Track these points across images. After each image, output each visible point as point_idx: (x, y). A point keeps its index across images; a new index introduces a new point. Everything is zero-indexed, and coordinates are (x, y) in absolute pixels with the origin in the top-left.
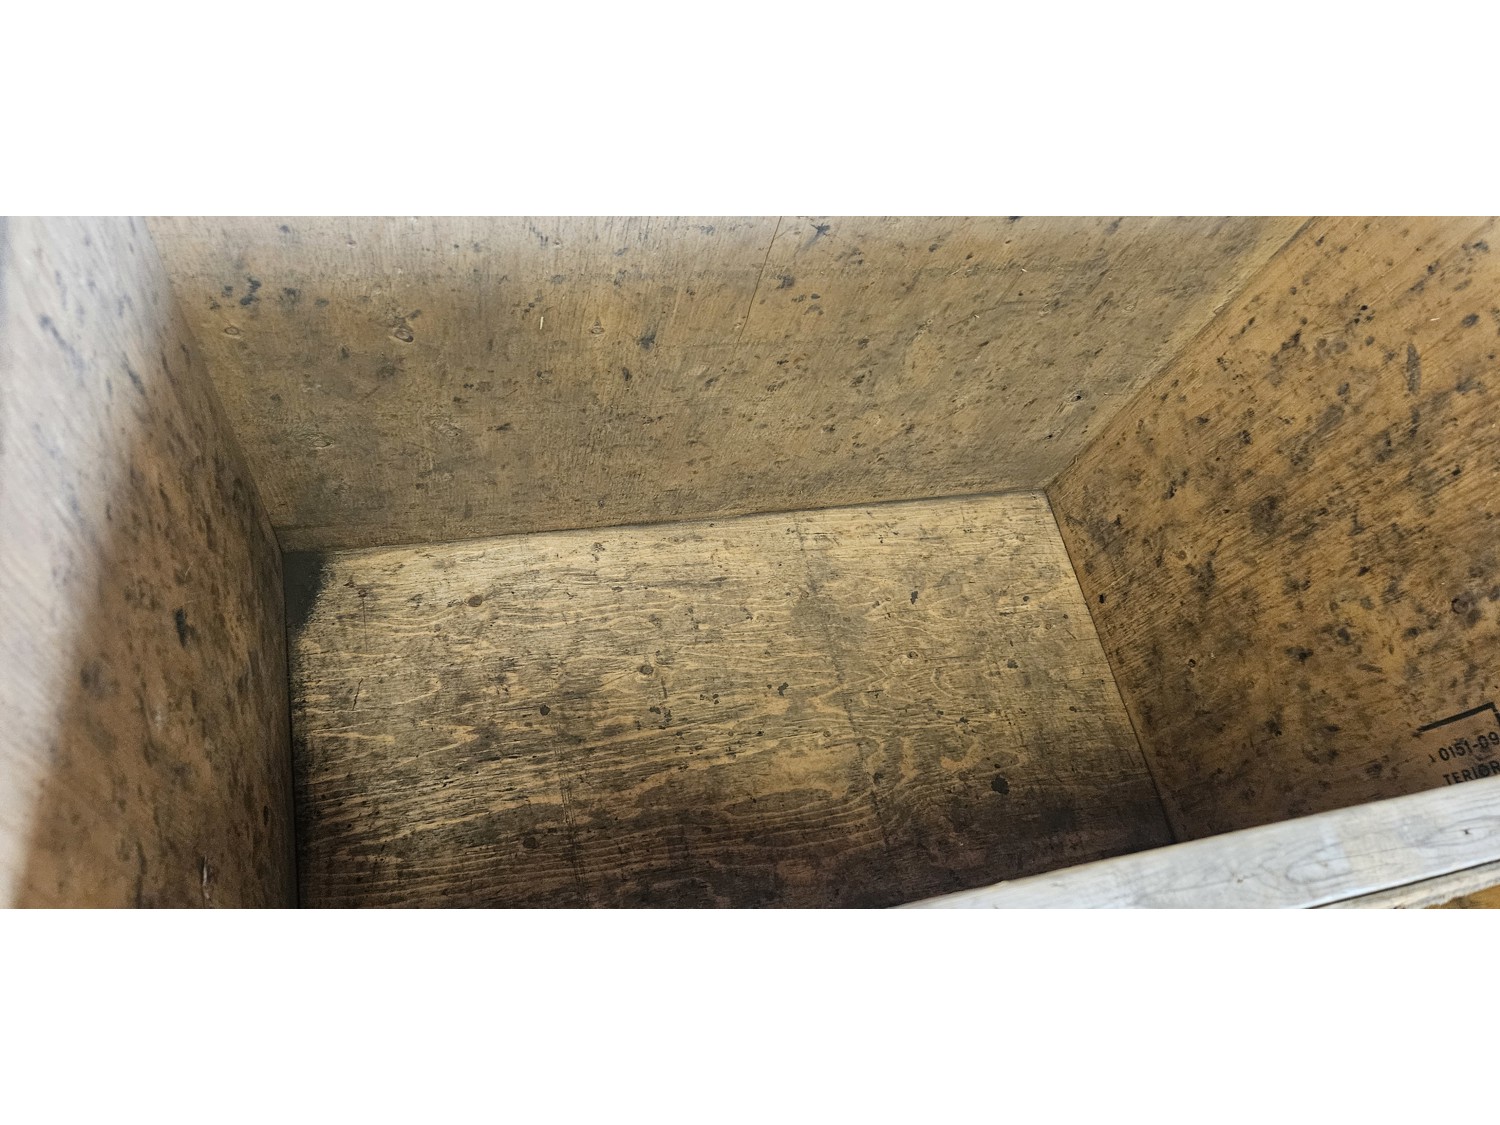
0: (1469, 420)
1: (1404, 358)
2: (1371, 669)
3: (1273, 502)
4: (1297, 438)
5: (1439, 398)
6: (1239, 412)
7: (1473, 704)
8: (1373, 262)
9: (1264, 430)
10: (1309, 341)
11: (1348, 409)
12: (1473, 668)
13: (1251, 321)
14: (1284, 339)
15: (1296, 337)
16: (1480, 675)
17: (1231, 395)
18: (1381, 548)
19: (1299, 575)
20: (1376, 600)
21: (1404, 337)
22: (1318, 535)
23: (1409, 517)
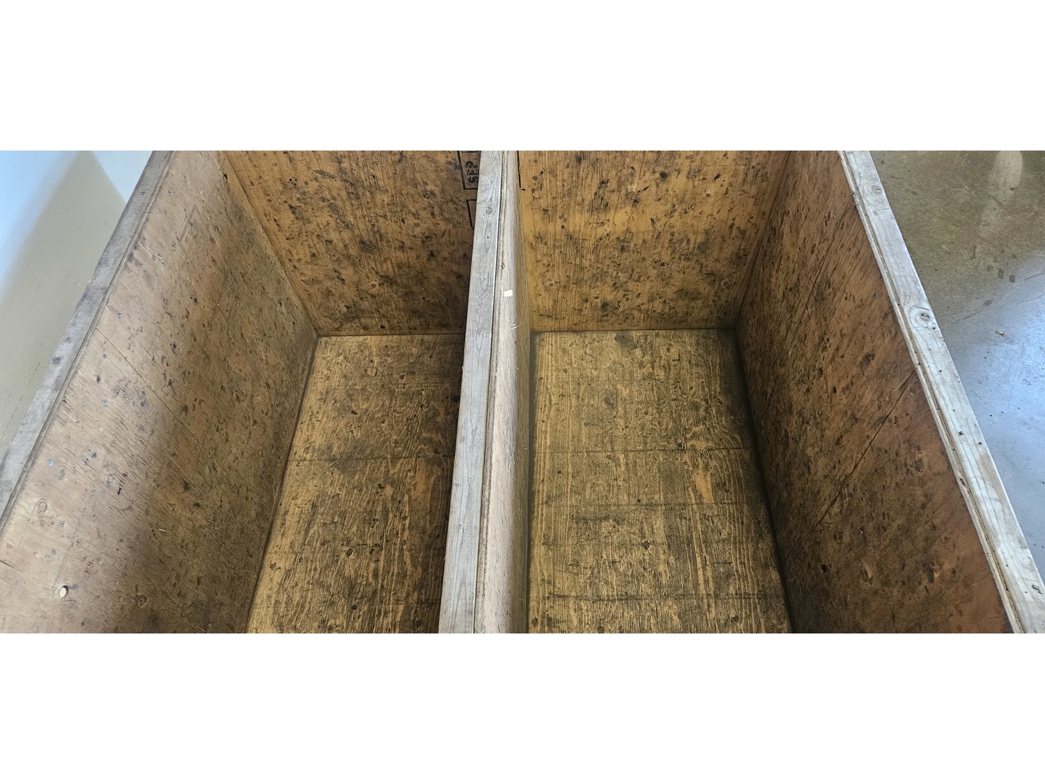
0: (354, 165)
1: (319, 175)
2: (444, 234)
3: (362, 242)
4: (337, 223)
5: (341, 170)
6: (316, 240)
7: (465, 206)
8: (272, 170)
9: (328, 233)
10: (295, 203)
11: (332, 201)
12: (452, 201)
13: (275, 220)
14: (290, 212)
15: (291, 207)
16: (454, 199)
17: (306, 241)
18: (396, 212)
19: (398, 244)
20: (416, 221)
21: (310, 172)
22: (383, 231)
23: (387, 199)
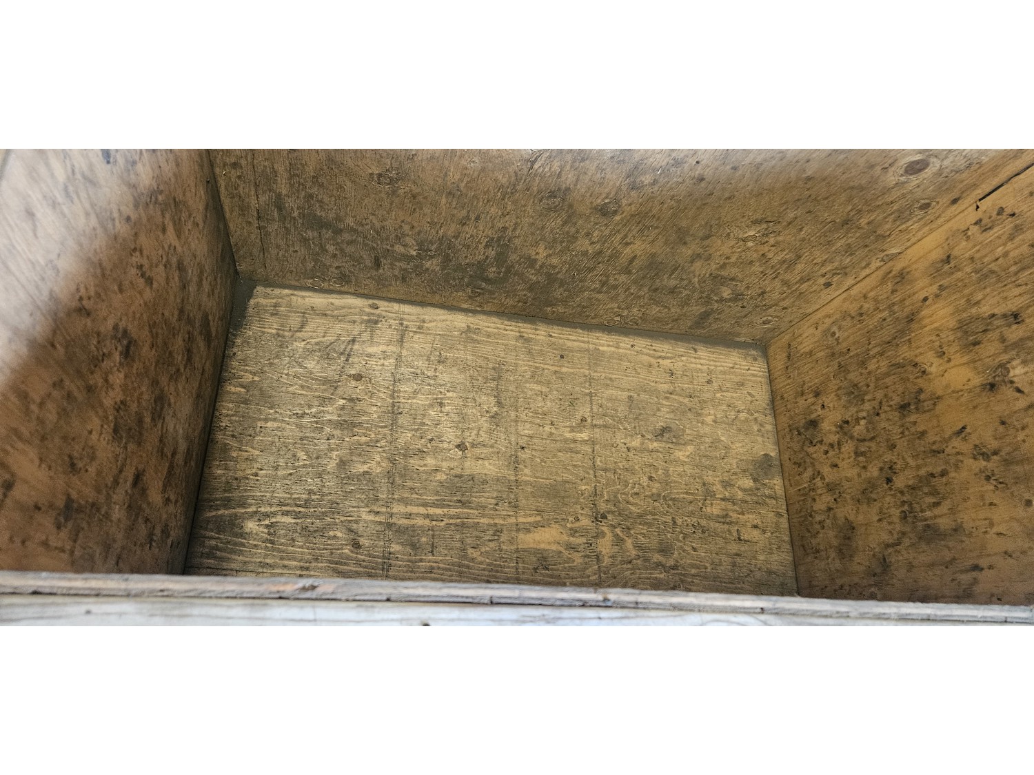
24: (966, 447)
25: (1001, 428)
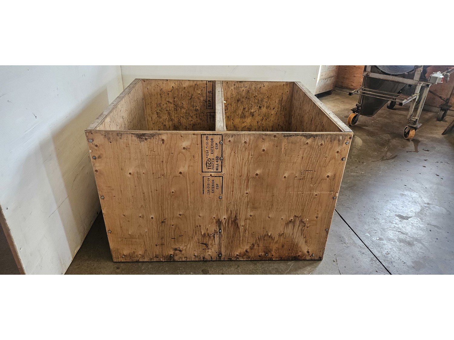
0: (178, 99)
1: (168, 102)
2: (199, 124)
3: (175, 126)
4: (169, 119)
5: (174, 101)
6: (161, 125)
7: (206, 114)
8: (155, 100)
9: (165, 122)
10: (158, 111)
11: (169, 111)
12: (203, 112)
13: (151, 117)
14: (156, 114)
17: (158, 125)
18: (186, 116)
19: (185, 127)
20: (192, 119)
21: (165, 101)
22: (181, 122)
23: (185, 111)
24: (260, 122)
25: (260, 116)
